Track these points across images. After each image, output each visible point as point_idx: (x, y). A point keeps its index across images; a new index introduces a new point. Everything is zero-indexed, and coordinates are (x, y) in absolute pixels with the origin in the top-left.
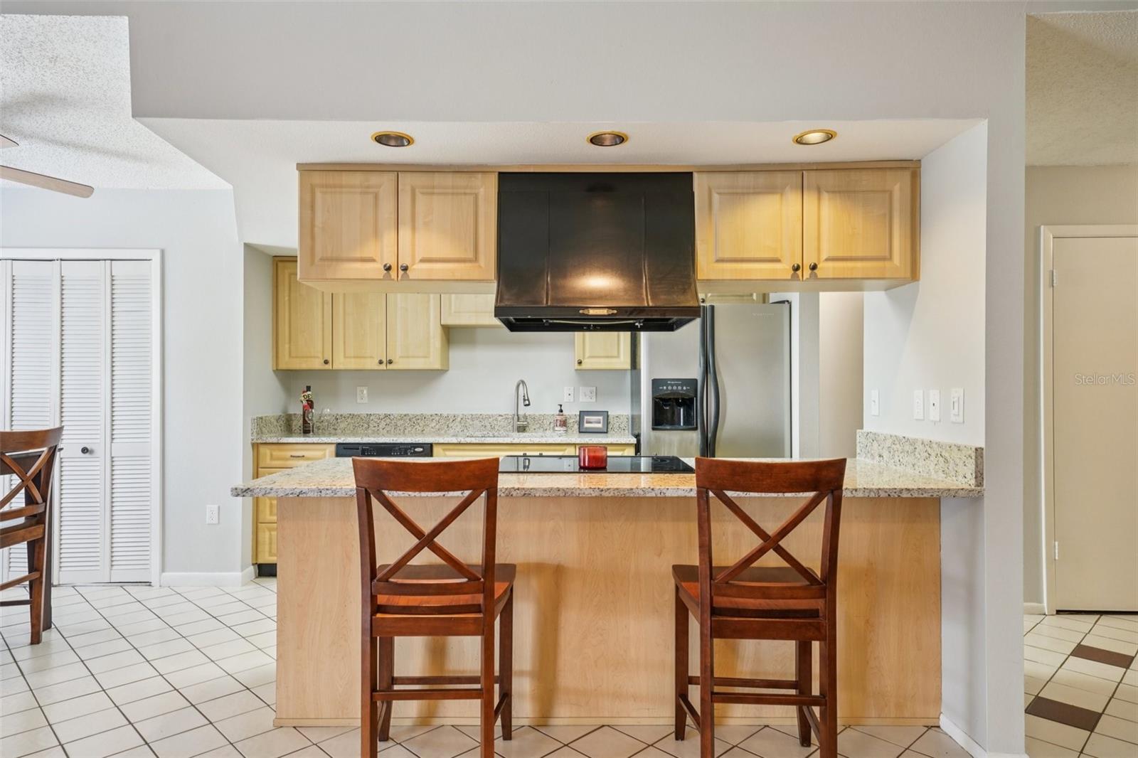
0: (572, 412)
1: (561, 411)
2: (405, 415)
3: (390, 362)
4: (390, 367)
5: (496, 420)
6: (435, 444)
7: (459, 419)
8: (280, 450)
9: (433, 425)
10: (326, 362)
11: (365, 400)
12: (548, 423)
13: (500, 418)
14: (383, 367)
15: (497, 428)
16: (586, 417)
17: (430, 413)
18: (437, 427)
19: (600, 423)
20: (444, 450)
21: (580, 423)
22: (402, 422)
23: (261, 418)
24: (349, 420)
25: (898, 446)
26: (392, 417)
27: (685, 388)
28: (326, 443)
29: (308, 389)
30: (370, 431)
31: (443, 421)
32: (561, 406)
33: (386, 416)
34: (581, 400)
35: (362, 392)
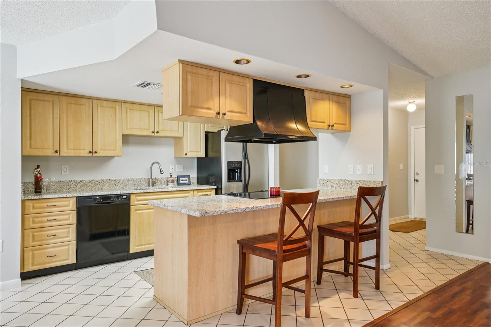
0: (175, 176)
1: (171, 176)
2: (92, 181)
3: (96, 152)
4: (95, 155)
5: (140, 181)
6: (132, 193)
7: (122, 181)
8: (39, 203)
9: (108, 185)
10: (56, 152)
11: (67, 173)
12: (164, 182)
13: (142, 180)
14: (91, 155)
15: (140, 185)
16: (181, 178)
17: (106, 179)
18: (110, 186)
19: (187, 181)
20: (136, 196)
21: (178, 181)
22: (90, 184)
24: (58, 184)
25: (342, 182)
26: (84, 182)
27: (238, 165)
28: (71, 197)
29: (38, 167)
30: (71, 190)
31: (113, 183)
32: (171, 173)
33: (81, 181)
34: (177, 171)
35: (65, 168)
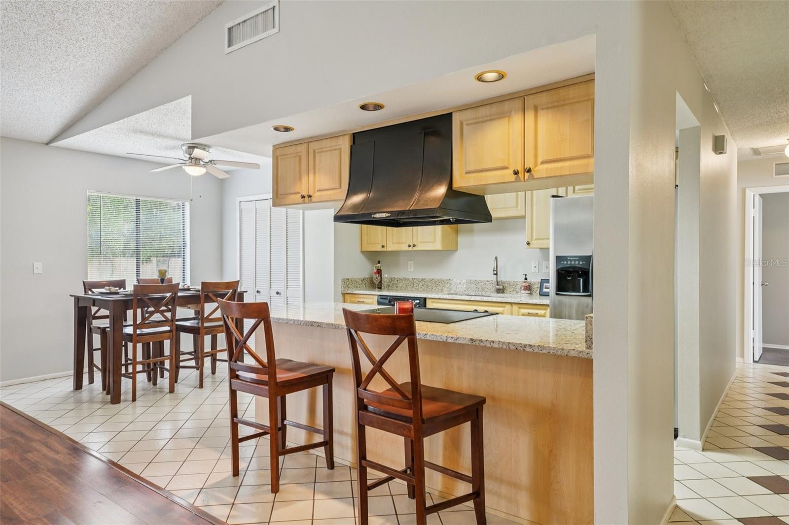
0: (535, 280)
1: (526, 279)
2: (432, 280)
3: (414, 246)
4: (415, 248)
5: (485, 284)
6: (428, 298)
8: (354, 298)
10: (383, 247)
11: (412, 269)
13: (488, 283)
14: (411, 249)
15: (486, 289)
16: (545, 284)
17: (446, 279)
20: (432, 302)
21: (541, 288)
22: (431, 284)
23: (348, 279)
24: (403, 282)
26: (425, 281)
27: (581, 263)
28: (373, 295)
29: (379, 262)
30: (414, 289)
32: (526, 275)
33: (423, 280)
34: (543, 272)
35: (411, 264)
